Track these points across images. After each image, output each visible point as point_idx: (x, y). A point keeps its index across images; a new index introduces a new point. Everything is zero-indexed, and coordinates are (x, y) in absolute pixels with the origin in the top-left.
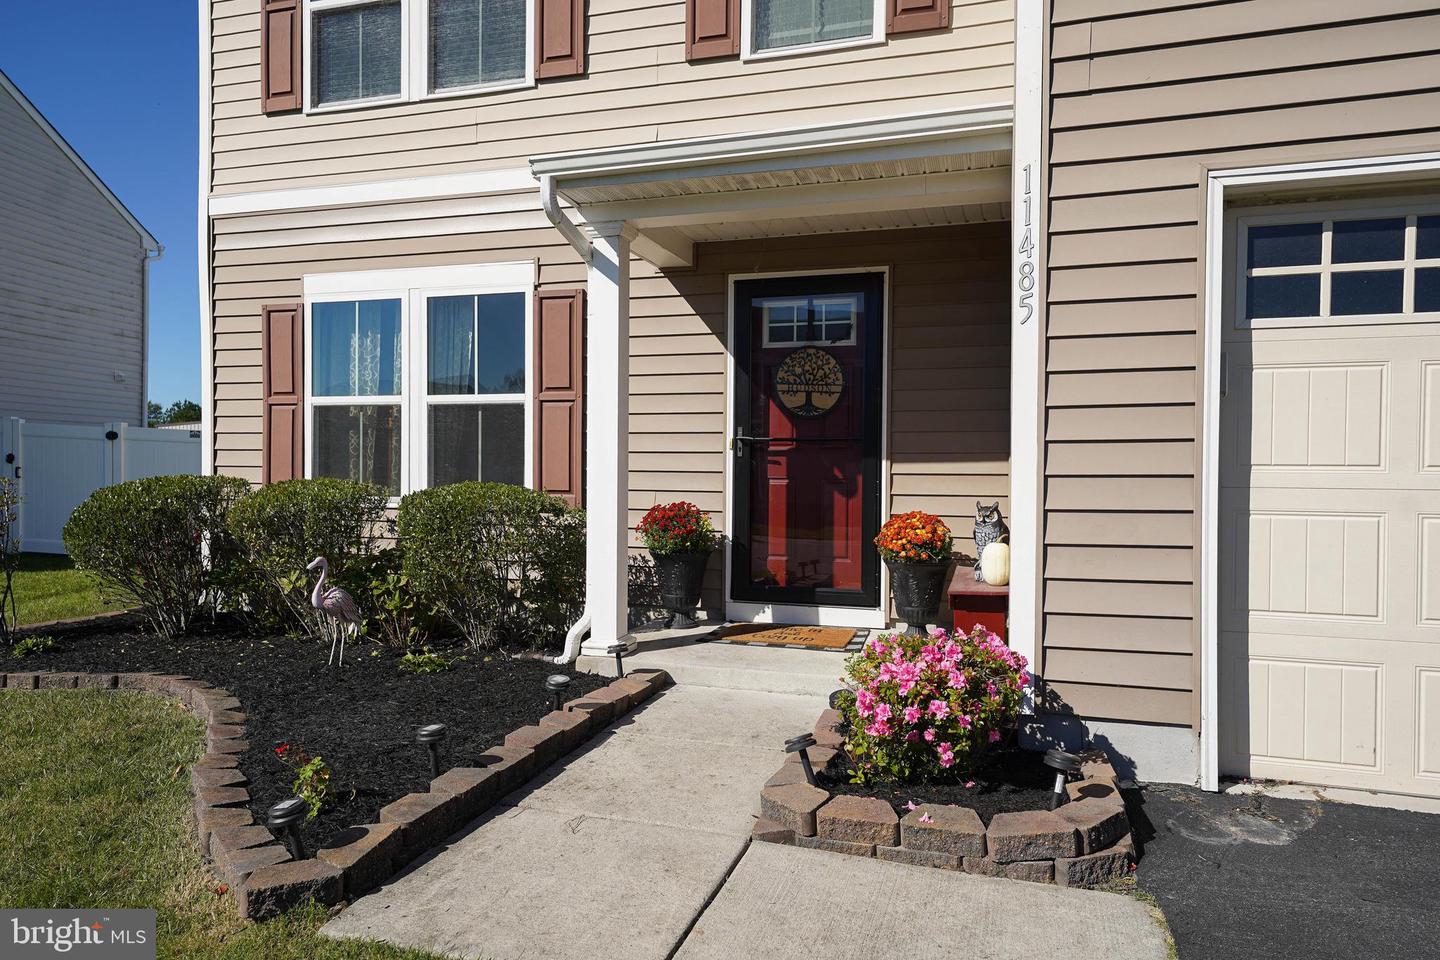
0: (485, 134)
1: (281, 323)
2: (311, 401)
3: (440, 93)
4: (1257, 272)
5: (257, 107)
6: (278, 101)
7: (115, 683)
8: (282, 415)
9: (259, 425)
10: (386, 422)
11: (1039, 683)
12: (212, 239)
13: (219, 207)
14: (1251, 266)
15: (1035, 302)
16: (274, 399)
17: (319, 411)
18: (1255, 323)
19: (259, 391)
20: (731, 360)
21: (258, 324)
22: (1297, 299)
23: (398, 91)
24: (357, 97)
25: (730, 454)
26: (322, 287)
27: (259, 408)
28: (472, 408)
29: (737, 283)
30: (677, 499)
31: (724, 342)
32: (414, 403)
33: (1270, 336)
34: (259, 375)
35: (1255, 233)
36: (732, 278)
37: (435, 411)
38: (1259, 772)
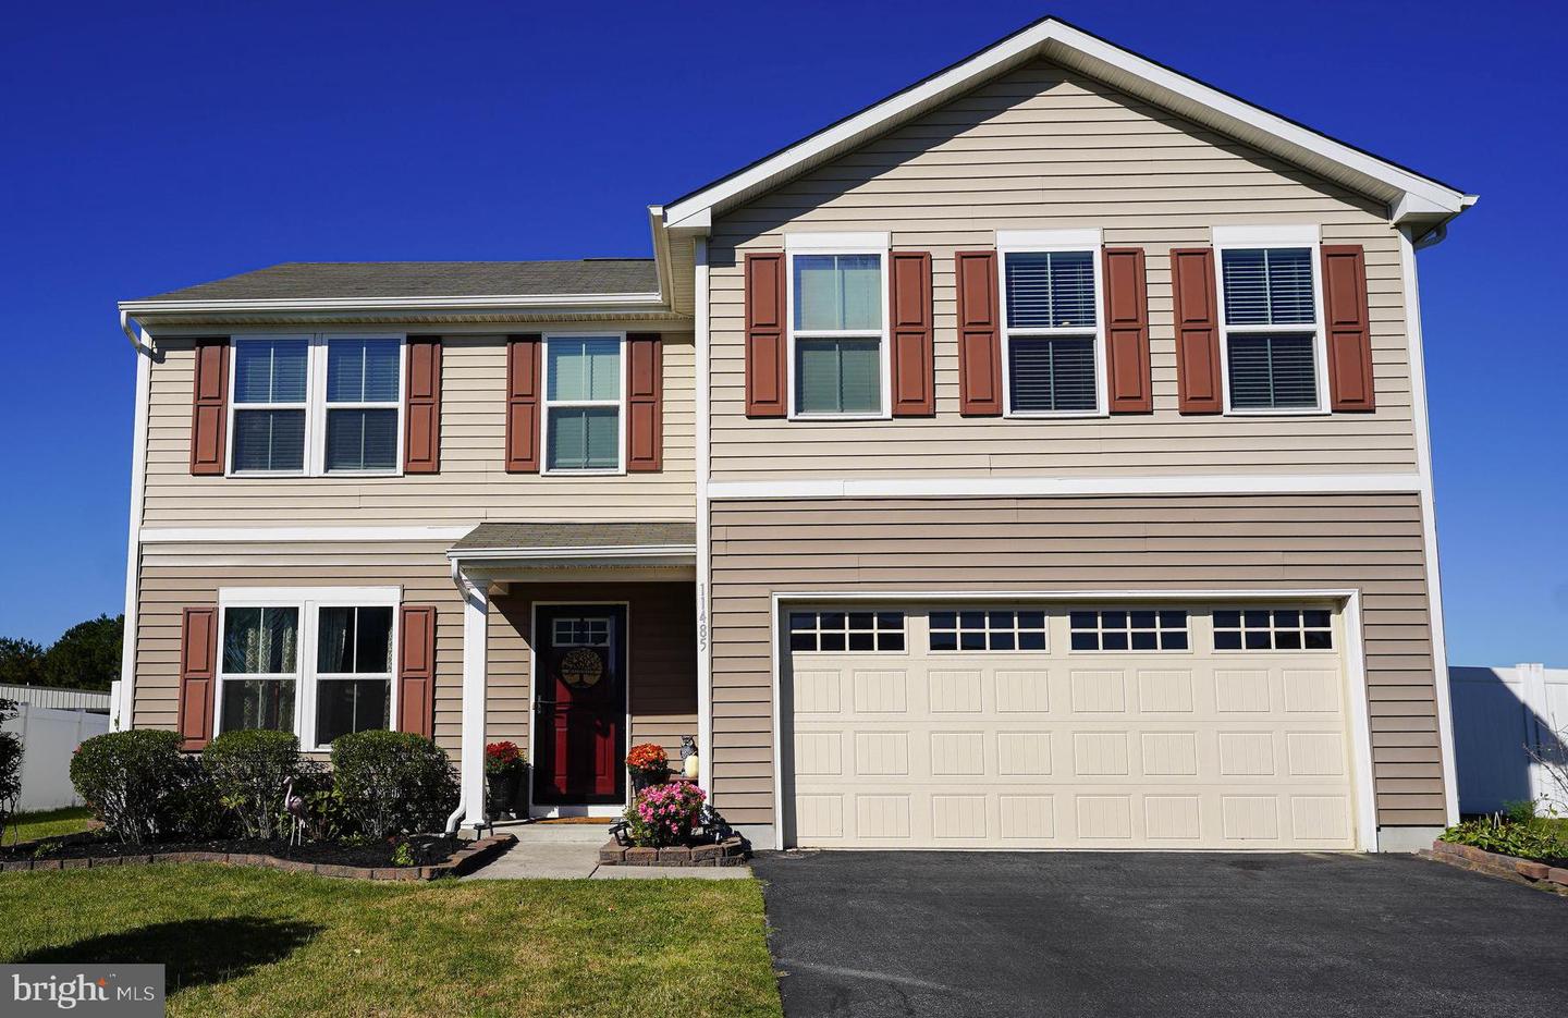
0: (365, 502)
1: (199, 624)
2: (221, 677)
3: (331, 473)
4: (794, 632)
5: (187, 468)
6: (204, 464)
8: (196, 687)
9: (176, 694)
10: (283, 695)
11: (711, 809)
12: (140, 558)
13: (147, 536)
14: (792, 629)
15: (707, 641)
16: (188, 675)
17: (227, 683)
18: (793, 652)
19: (178, 669)
20: (533, 654)
21: (179, 621)
22: (807, 643)
23: (301, 467)
24: (266, 468)
25: (532, 712)
26: (233, 597)
27: (177, 682)
28: (352, 682)
29: (537, 607)
30: (503, 740)
31: (527, 638)
32: (306, 677)
33: (800, 658)
34: (178, 657)
35: (792, 615)
36: (534, 604)
37: (322, 684)
38: (800, 843)
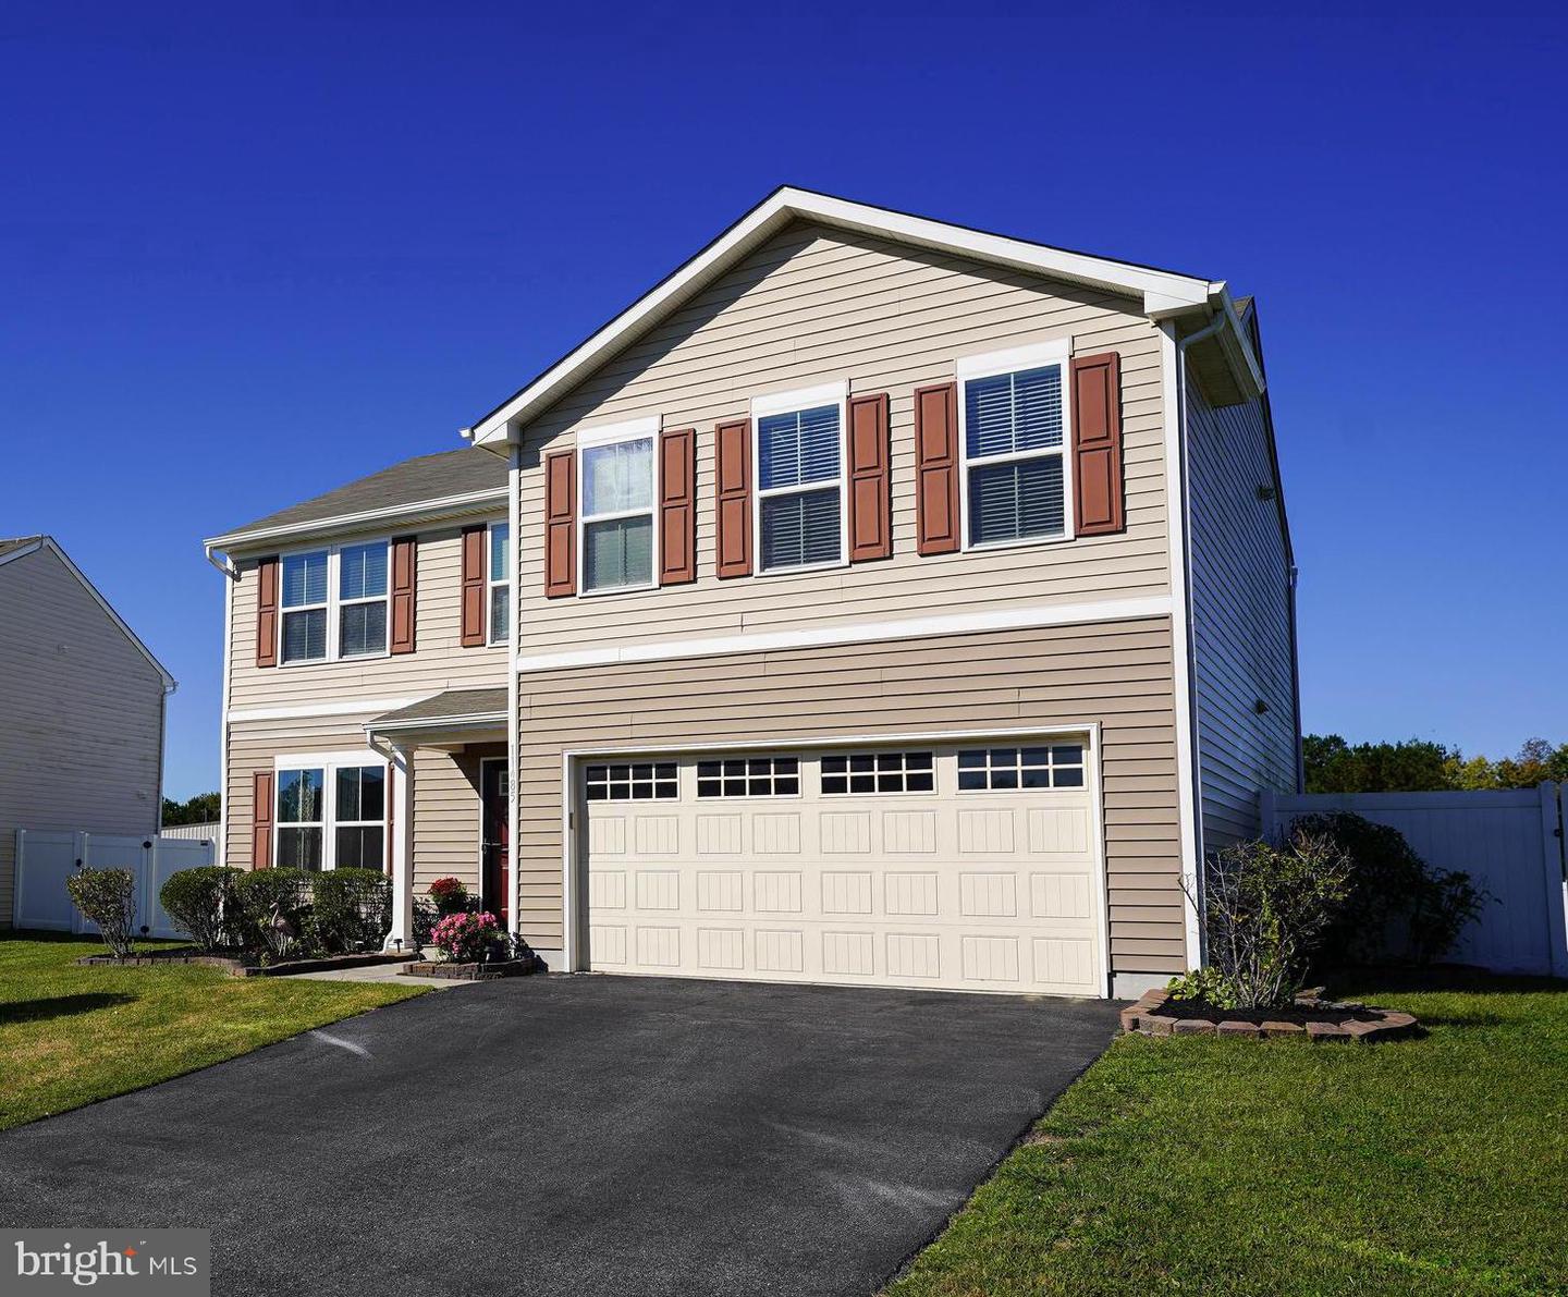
0: (367, 681)
1: (263, 781)
2: (277, 825)
3: (345, 658)
4: (590, 783)
5: (253, 663)
6: (264, 660)
7: (186, 961)
8: (262, 833)
9: (250, 839)
10: (316, 835)
11: (517, 936)
12: (229, 734)
13: (233, 717)
14: (588, 780)
15: (516, 795)
16: (258, 824)
17: (280, 829)
18: (589, 802)
19: (250, 820)
20: (482, 802)
21: (251, 782)
22: (599, 793)
23: (324, 655)
24: (303, 658)
25: (481, 852)
26: (285, 762)
27: (250, 829)
28: (360, 828)
29: (484, 762)
30: (449, 876)
31: (476, 787)
32: (329, 824)
33: (595, 807)
34: (251, 810)
35: (589, 769)
36: (482, 759)
37: (339, 830)
38: (593, 967)
